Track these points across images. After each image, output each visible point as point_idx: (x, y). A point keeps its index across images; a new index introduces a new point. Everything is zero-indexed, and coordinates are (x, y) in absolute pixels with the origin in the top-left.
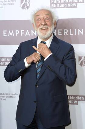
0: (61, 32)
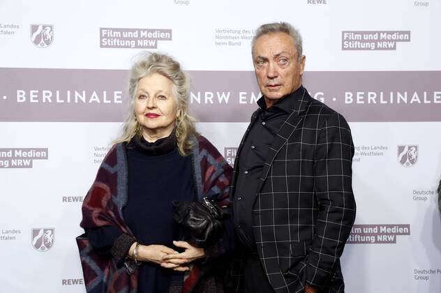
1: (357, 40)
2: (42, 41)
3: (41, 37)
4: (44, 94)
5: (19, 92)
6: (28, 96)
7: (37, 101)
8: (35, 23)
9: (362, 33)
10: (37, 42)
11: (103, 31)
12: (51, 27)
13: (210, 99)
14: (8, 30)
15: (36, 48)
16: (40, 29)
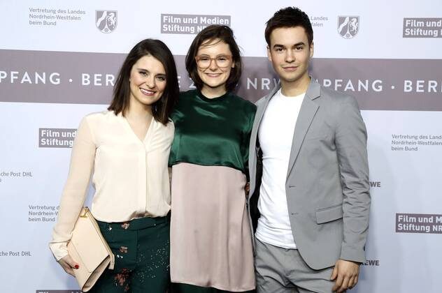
0: (422, 86)
1: (419, 27)
2: (106, 27)
3: (106, 23)
4: (107, 78)
5: (84, 75)
6: (92, 79)
7: (100, 84)
8: (100, 9)
9: (425, 20)
10: (101, 27)
11: (165, 17)
12: (115, 13)
13: (267, 85)
14: (75, 15)
15: (101, 34)
16: (105, 15)
